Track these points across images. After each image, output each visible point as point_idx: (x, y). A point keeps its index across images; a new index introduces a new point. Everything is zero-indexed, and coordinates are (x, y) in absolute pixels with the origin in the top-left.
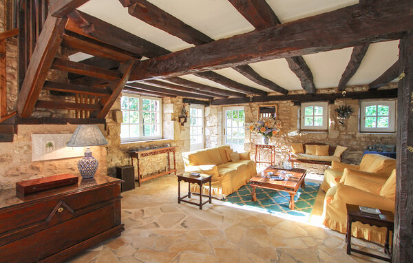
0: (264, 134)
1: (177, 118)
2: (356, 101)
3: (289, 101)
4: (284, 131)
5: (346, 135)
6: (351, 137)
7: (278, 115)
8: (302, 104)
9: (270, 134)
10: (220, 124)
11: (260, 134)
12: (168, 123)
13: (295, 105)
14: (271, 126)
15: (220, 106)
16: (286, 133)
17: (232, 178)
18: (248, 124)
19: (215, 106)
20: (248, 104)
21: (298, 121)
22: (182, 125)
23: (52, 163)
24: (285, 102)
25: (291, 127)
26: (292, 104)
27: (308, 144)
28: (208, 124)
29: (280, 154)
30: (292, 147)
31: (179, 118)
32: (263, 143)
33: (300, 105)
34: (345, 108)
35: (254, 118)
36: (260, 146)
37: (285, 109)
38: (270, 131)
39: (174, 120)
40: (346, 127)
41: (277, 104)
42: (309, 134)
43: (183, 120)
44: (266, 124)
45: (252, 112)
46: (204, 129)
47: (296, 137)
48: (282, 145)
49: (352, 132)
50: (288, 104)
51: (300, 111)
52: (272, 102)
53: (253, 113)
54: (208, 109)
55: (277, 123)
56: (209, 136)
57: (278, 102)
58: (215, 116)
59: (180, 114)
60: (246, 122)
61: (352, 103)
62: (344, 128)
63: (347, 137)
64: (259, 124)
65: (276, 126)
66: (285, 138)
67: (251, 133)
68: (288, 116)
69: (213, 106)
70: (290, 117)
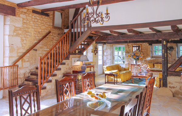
0: (135, 59)
1: (93, 51)
2: (175, 44)
3: (147, 43)
4: (144, 57)
5: (172, 59)
6: (173, 60)
7: (141, 49)
8: (153, 44)
9: (138, 59)
10: (112, 54)
11: (133, 59)
12: (90, 54)
13: (149, 45)
14: (138, 55)
15: (112, 44)
16: (146, 58)
17: (124, 75)
18: (127, 54)
19: (109, 45)
20: (127, 44)
21: (151, 52)
22: (95, 54)
23: (75, 66)
24: (144, 43)
25: (148, 55)
26: (148, 45)
27: (156, 63)
28: (105, 54)
29: (143, 69)
30: (148, 65)
31: (94, 51)
32: (135, 63)
33: (152, 45)
34: (171, 47)
35: (130, 51)
36: (133, 65)
37: (145, 47)
38: (138, 57)
39: (92, 52)
40: (172, 56)
41: (141, 44)
42: (156, 59)
43: (95, 52)
44: (136, 54)
45: (128, 48)
46: (103, 56)
47: (150, 60)
48: (144, 64)
49: (174, 57)
50: (146, 45)
51: (152, 48)
52: (138, 43)
53: (130, 48)
54: (105, 46)
55: (141, 54)
56: (106, 60)
57: (141, 43)
58: (109, 50)
59: (95, 49)
60: (126, 53)
61: (174, 45)
62: (171, 56)
63: (172, 60)
64: (133, 54)
65: (140, 55)
66: (145, 61)
67: (128, 58)
68: (146, 50)
69: (108, 45)
70: (147, 51)
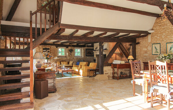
5: (72, 58)
16: (54, 58)
24: (53, 46)
25: (55, 56)
26: (55, 47)
27: (62, 61)
32: (46, 62)
33: (58, 48)
34: (71, 49)
37: (53, 49)
41: (50, 47)
42: (61, 58)
47: (57, 59)
48: (52, 63)
52: (48, 46)
53: (40, 50)
61: (73, 48)
62: (71, 56)
66: (53, 60)
70: (55, 52)
